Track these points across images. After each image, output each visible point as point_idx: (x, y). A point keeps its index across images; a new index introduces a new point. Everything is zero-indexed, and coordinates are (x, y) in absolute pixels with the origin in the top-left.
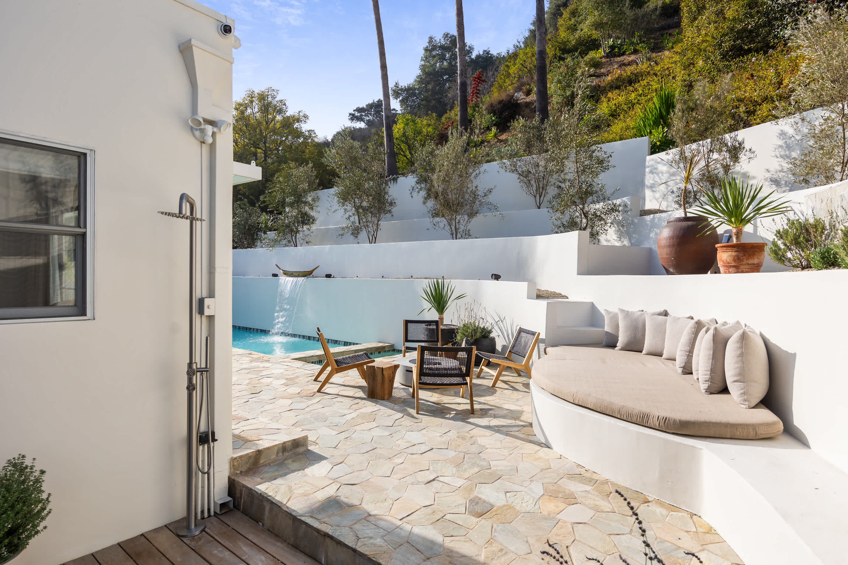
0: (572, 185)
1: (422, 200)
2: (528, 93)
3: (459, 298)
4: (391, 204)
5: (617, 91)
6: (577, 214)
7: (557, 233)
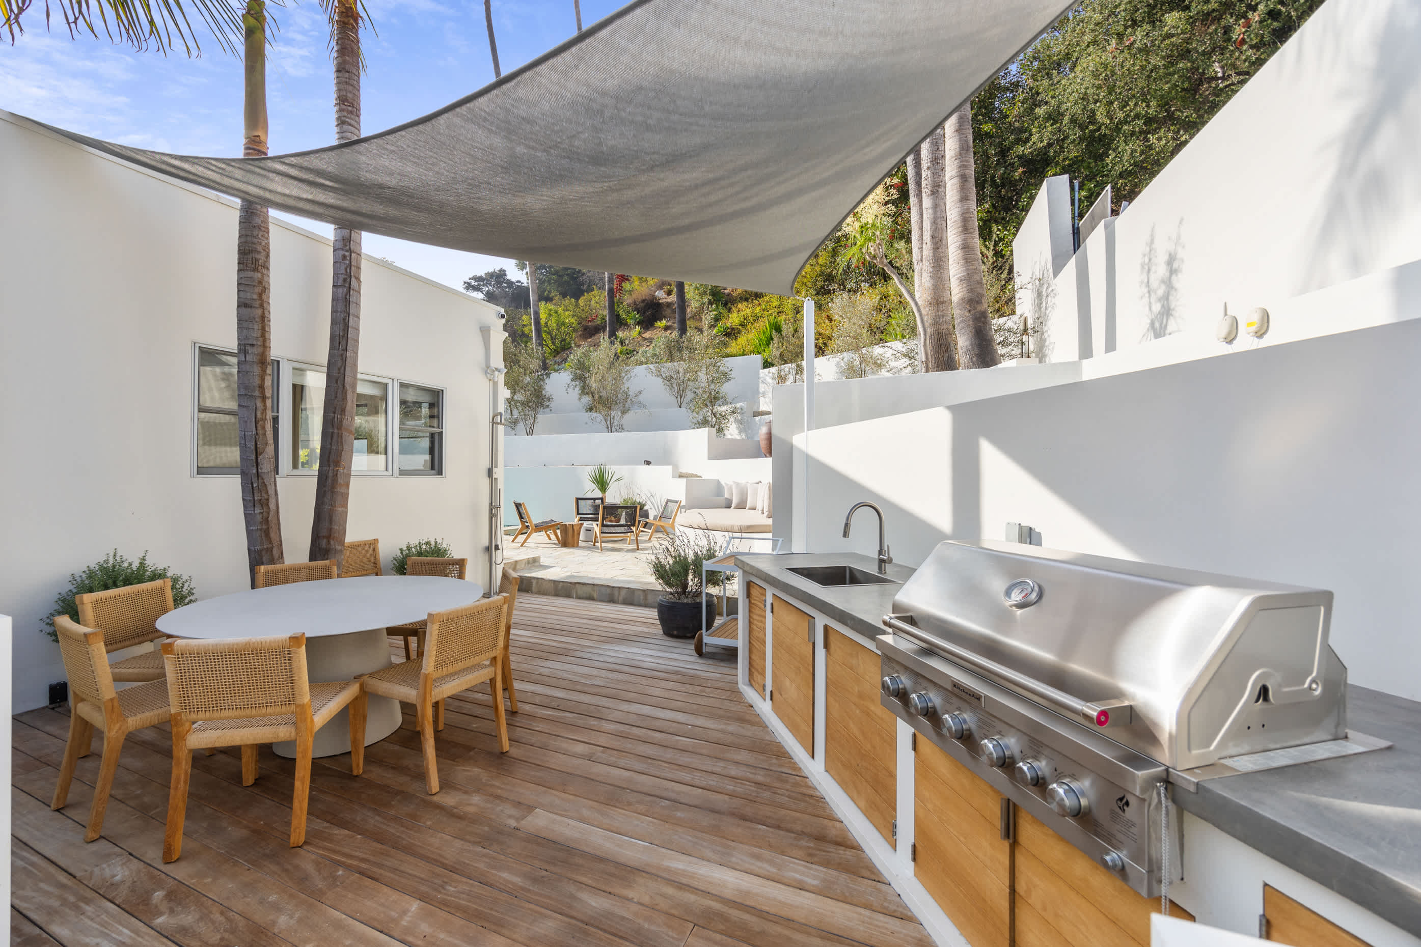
0: (704, 392)
1: (578, 396)
2: (669, 293)
3: (618, 480)
4: (549, 399)
5: (745, 303)
6: (709, 414)
7: (694, 428)
